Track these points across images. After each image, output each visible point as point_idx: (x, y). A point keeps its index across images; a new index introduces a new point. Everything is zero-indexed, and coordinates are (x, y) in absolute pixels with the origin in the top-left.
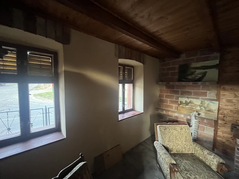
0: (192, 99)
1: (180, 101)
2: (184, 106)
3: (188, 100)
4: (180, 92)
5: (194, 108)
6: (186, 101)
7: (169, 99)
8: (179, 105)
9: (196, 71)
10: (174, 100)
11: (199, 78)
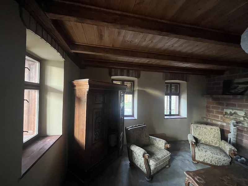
0: (236, 111)
1: (225, 112)
2: (229, 117)
3: (233, 112)
4: (225, 104)
5: (237, 118)
6: (230, 112)
7: (215, 110)
8: (224, 115)
9: (238, 86)
10: (220, 111)
11: (242, 92)
